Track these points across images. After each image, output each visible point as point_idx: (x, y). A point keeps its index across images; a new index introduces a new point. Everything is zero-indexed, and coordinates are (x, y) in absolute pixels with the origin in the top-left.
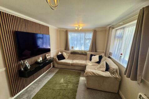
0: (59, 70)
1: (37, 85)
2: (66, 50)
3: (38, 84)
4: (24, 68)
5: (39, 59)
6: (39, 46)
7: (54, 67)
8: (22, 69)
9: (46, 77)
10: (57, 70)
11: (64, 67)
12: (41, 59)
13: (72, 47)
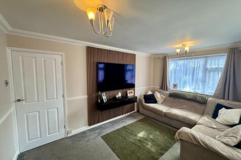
0: (144, 118)
1: (111, 125)
2: (162, 89)
3: (113, 125)
4: (100, 101)
5: (118, 94)
6: (127, 81)
7: (138, 111)
8: (99, 101)
9: (124, 120)
10: (141, 117)
11: (153, 115)
12: (120, 95)
13: (175, 86)
